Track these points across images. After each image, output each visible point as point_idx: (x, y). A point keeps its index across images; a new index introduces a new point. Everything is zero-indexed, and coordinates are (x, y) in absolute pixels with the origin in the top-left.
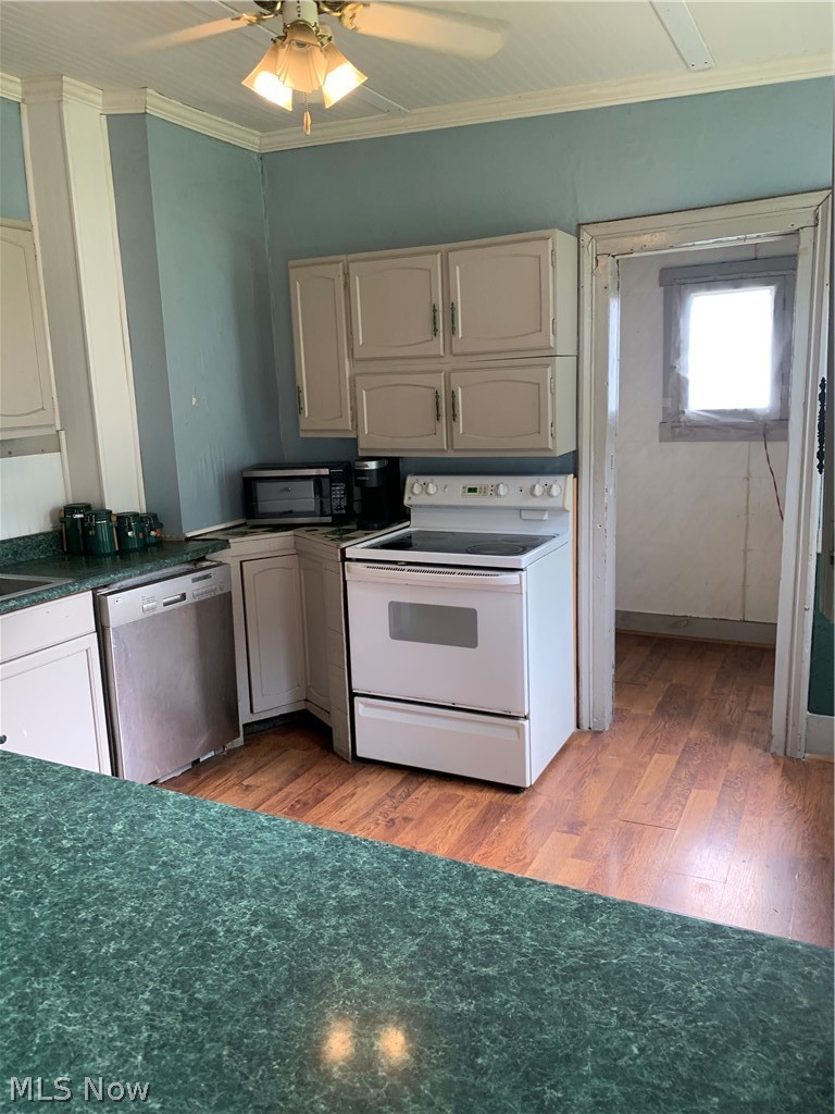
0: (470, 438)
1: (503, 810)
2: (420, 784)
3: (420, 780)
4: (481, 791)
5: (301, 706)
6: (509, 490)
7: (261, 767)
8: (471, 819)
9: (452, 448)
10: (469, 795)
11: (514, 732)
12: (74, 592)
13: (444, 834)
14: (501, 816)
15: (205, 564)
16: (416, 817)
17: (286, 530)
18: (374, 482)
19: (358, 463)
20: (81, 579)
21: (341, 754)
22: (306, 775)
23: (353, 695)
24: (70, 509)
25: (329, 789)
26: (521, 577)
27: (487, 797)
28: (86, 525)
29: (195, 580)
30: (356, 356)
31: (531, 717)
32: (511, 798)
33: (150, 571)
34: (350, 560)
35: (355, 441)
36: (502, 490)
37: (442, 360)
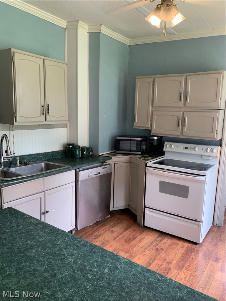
0: (188, 132)
1: (193, 250)
2: (165, 237)
3: (165, 236)
4: (184, 242)
5: (127, 207)
6: (199, 149)
7: (116, 225)
8: (183, 252)
9: (182, 135)
10: (181, 243)
11: (197, 226)
12: (71, 170)
13: (174, 256)
14: (192, 252)
15: (105, 164)
16: (165, 249)
17: (128, 155)
18: (155, 143)
19: (151, 137)
20: (73, 166)
21: (139, 224)
22: (129, 230)
23: (145, 207)
24: (68, 144)
25: (137, 235)
26: (205, 178)
27: (187, 245)
28: (73, 149)
29: (103, 168)
30: (154, 105)
31: (203, 222)
32: (194, 246)
33: (91, 165)
34: (148, 166)
35: (150, 131)
36: (196, 149)
37: (181, 108)
